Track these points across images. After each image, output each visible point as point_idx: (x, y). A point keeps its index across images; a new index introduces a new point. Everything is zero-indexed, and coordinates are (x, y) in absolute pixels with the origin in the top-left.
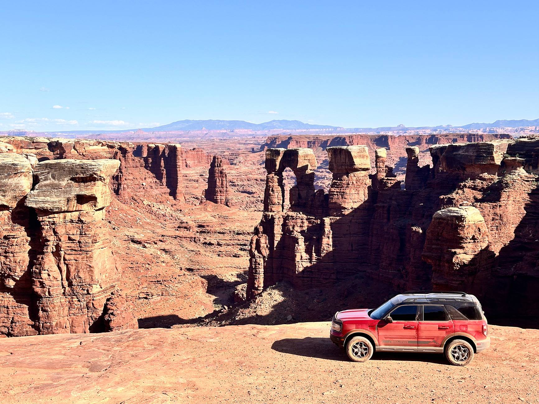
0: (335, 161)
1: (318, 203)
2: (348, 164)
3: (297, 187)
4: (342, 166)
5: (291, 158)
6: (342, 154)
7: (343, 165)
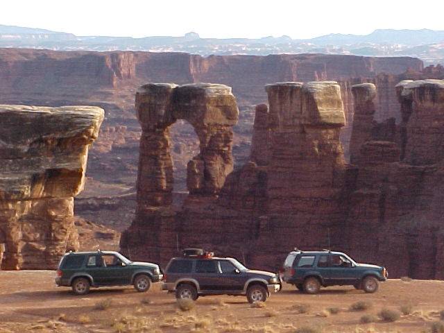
0: (281, 109)
1: (247, 189)
2: (307, 115)
3: (202, 159)
4: (293, 119)
5: (189, 102)
6: (294, 96)
7: (296, 118)
